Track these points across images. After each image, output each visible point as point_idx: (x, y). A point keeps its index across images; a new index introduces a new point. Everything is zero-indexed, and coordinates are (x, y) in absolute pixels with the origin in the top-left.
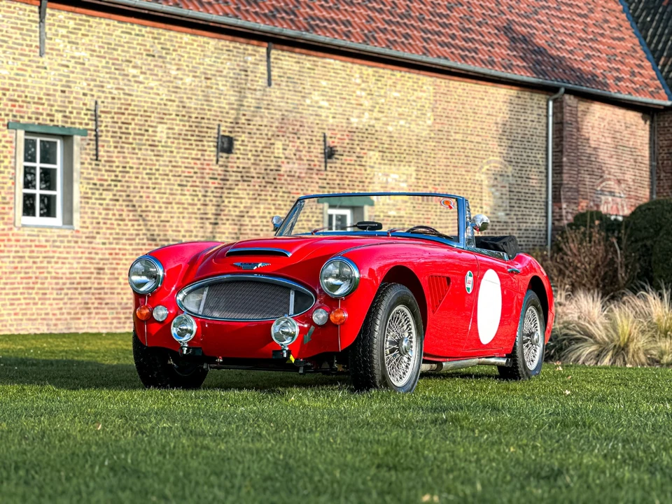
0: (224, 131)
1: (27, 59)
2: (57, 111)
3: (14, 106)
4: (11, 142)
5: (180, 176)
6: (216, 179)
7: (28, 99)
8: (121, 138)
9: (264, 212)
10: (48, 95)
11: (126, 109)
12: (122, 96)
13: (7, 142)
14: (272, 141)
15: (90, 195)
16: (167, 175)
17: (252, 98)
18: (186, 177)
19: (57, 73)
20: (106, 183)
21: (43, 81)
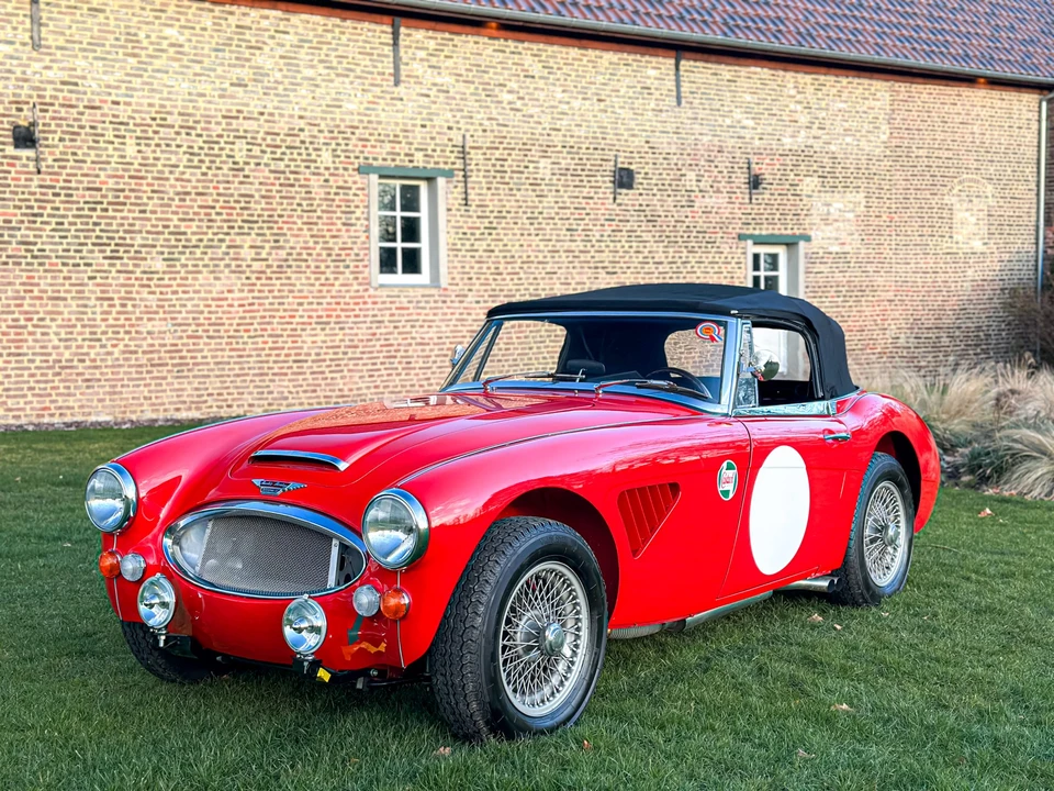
0: (623, 163)
1: (378, 89)
2: (417, 149)
3: (364, 146)
4: (363, 189)
5: (568, 219)
6: (614, 220)
7: (382, 138)
8: (495, 177)
9: (673, 257)
10: (406, 131)
11: (501, 143)
12: (495, 127)
13: (358, 189)
14: (683, 172)
15: (459, 247)
16: (553, 219)
17: (657, 121)
18: (575, 219)
19: (415, 104)
20: (478, 232)
21: (400, 115)
